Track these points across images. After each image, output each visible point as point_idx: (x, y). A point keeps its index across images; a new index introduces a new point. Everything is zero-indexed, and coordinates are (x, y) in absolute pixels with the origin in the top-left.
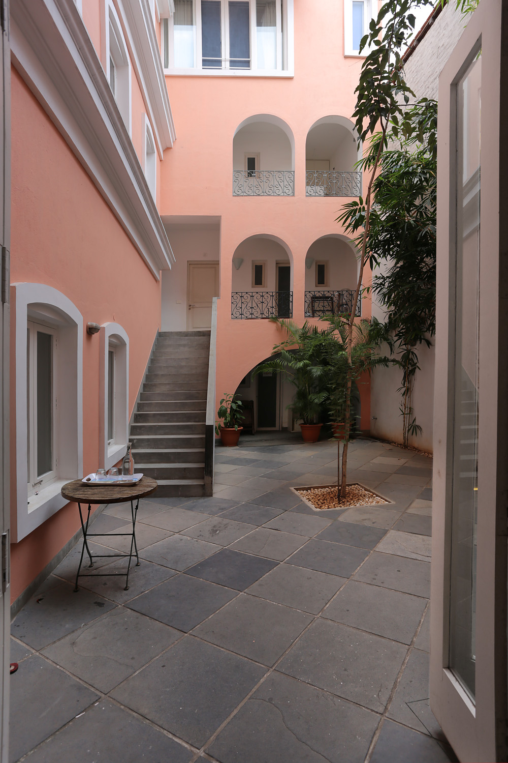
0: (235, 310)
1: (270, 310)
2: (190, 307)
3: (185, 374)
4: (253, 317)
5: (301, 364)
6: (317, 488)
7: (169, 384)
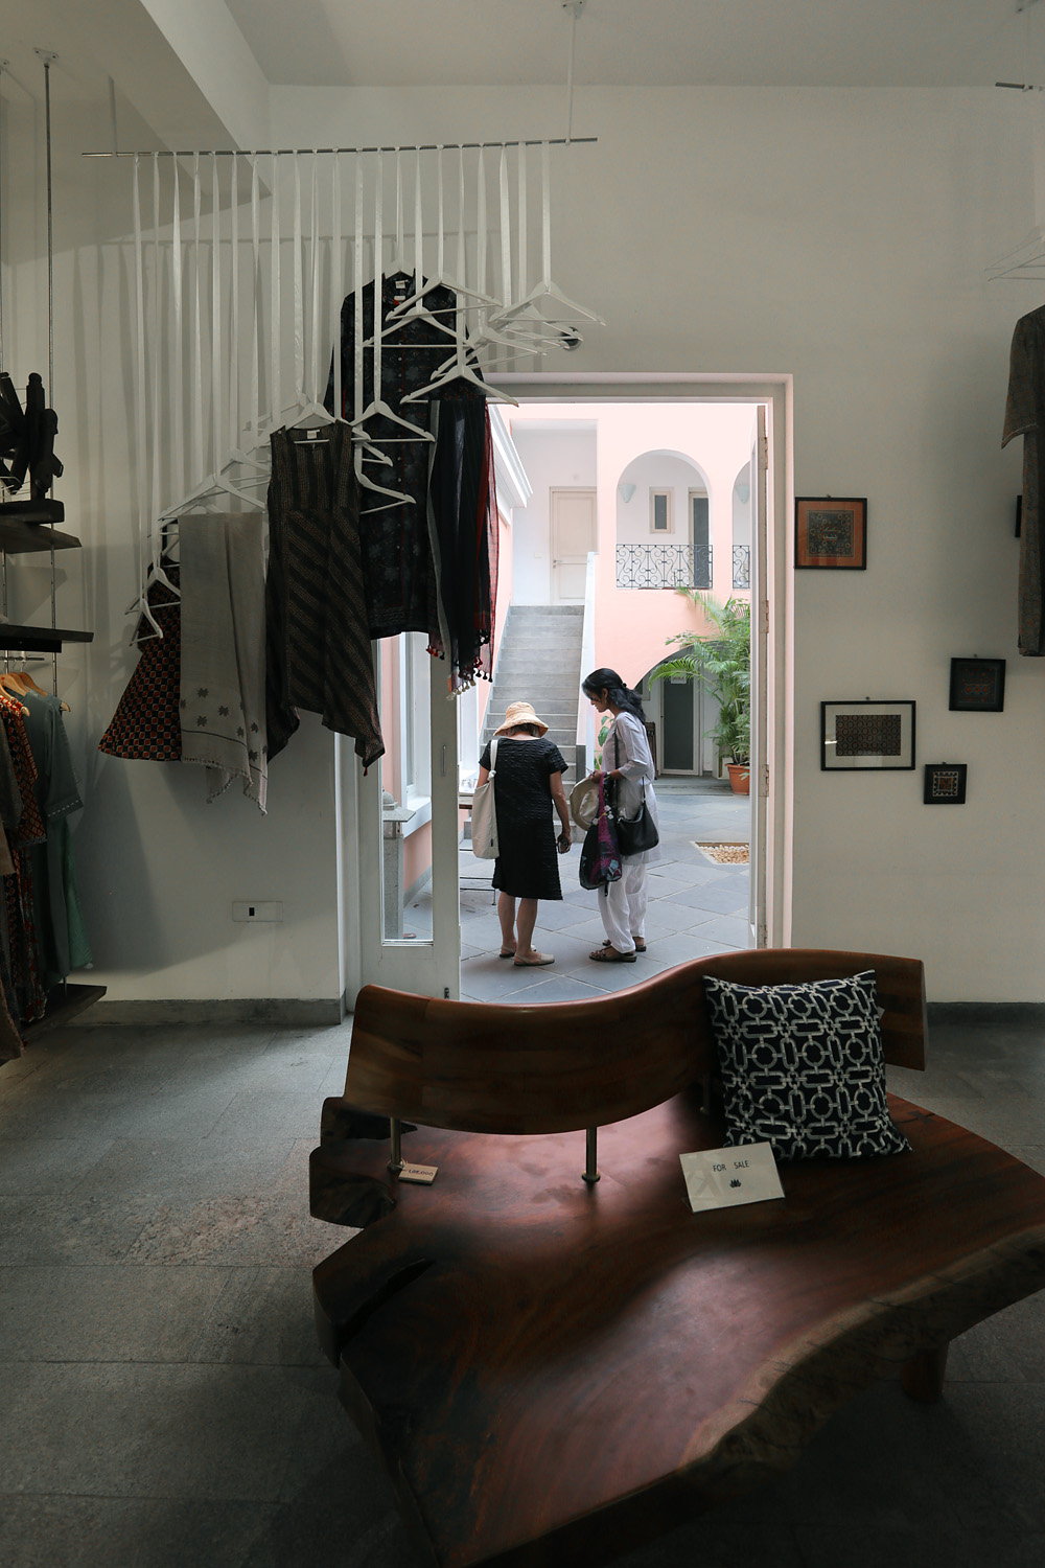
0: (623, 574)
1: (677, 575)
2: (555, 563)
3: (549, 675)
4: (651, 585)
5: (722, 666)
6: (729, 845)
7: (528, 688)
